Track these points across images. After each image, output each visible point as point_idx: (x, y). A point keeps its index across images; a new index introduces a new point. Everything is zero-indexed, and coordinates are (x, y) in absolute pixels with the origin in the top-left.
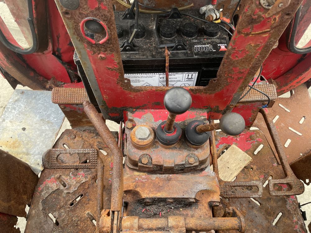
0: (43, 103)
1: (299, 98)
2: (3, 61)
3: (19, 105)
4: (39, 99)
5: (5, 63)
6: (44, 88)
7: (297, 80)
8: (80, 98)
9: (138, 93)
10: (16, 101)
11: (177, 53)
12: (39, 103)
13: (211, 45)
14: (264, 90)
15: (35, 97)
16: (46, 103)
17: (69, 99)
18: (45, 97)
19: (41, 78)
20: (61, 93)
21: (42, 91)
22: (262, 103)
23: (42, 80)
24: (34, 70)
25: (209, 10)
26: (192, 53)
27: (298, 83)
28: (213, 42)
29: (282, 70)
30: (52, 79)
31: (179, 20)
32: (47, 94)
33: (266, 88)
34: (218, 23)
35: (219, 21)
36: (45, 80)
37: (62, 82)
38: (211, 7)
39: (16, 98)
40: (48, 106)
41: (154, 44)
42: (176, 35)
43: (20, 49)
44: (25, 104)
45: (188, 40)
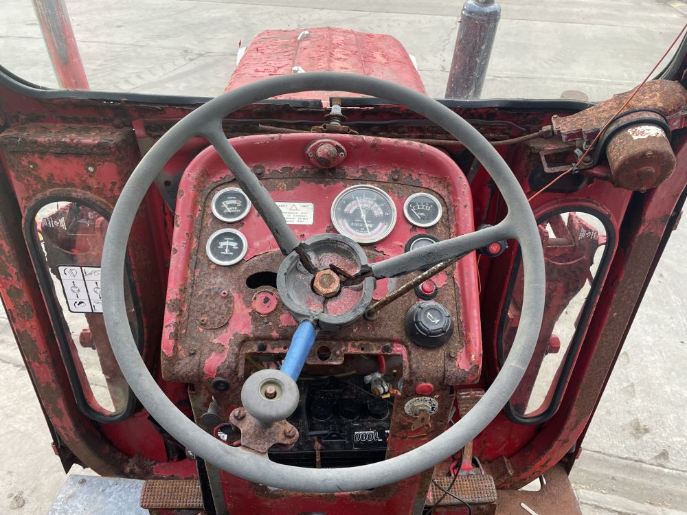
0: (116, 501)
1: (555, 492)
2: (69, 430)
3: (74, 504)
4: (110, 493)
5: (70, 435)
6: (121, 473)
7: (539, 463)
8: (186, 498)
9: (278, 500)
10: (70, 497)
11: (332, 443)
12: (110, 502)
13: (377, 431)
14: (477, 486)
15: (103, 491)
16: (121, 501)
17: (168, 501)
18: (120, 491)
19: (119, 456)
20: (157, 490)
21: (117, 478)
22: (476, 507)
23: (120, 459)
24: (110, 442)
25: (375, 381)
26: (351, 443)
27: (542, 466)
28: (379, 426)
29: (516, 444)
30: (137, 455)
31: (337, 391)
32: (125, 485)
33: (480, 482)
34: (386, 399)
35: (388, 396)
36: (125, 457)
37: (151, 460)
38: (378, 375)
39: (71, 492)
40: (124, 507)
41: (303, 429)
42: (332, 415)
43: (103, 415)
44: (85, 504)
45: (346, 423)
